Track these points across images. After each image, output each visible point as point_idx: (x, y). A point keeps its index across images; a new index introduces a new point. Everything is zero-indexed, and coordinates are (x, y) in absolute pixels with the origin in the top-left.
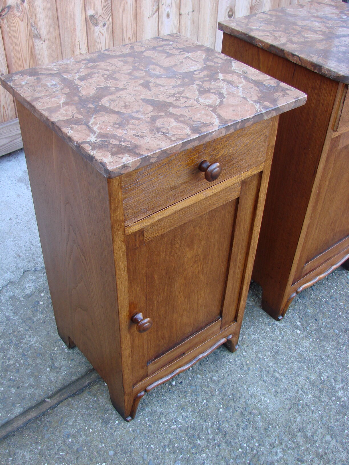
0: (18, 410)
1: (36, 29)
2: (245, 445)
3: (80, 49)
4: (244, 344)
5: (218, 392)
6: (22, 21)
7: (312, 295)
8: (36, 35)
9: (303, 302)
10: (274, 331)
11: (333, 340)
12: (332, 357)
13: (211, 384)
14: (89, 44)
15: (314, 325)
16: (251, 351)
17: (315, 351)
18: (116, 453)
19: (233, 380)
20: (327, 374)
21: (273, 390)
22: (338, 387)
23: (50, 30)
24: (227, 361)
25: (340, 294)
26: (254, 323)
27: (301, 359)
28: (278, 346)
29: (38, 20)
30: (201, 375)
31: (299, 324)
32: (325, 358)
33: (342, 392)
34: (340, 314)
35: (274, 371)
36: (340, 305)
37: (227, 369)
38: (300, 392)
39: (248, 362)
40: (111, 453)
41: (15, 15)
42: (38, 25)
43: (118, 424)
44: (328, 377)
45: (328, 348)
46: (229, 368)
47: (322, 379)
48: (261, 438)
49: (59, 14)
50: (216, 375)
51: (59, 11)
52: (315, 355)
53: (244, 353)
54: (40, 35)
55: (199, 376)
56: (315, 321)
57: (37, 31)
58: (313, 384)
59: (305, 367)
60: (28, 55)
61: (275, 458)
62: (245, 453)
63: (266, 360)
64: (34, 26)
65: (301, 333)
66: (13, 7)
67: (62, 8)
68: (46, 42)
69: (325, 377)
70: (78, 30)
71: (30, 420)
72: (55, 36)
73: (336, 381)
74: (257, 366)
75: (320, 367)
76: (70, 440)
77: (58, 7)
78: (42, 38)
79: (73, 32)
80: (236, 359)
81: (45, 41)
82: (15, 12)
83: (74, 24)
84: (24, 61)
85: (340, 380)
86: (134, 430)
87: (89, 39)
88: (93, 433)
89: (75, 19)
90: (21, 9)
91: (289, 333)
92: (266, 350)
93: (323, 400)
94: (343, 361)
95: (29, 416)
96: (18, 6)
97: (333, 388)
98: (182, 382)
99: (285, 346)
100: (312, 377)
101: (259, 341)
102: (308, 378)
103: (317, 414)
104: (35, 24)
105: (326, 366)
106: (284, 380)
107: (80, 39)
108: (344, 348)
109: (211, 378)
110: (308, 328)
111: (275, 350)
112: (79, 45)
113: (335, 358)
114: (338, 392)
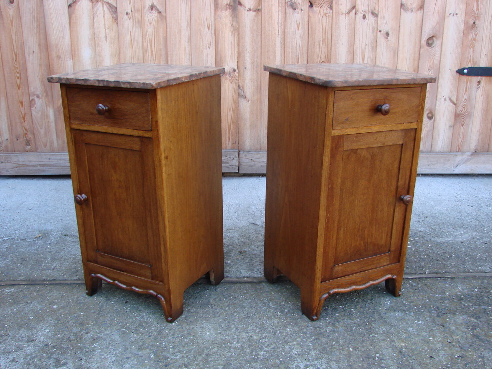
0: (75, 278)
1: (243, 91)
2: (164, 343)
4: (234, 305)
6: (232, 83)
11: (298, 328)
17: (276, 327)
18: (95, 312)
20: (267, 340)
21: (220, 331)
22: (265, 349)
23: (253, 94)
26: (255, 299)
27: (261, 326)
28: (254, 314)
29: (245, 86)
31: (286, 311)
32: (278, 333)
33: (265, 353)
35: (234, 324)
38: (236, 340)
40: (93, 311)
41: (226, 79)
43: (112, 304)
45: (288, 330)
47: (260, 341)
48: (178, 345)
49: (262, 85)
52: (273, 329)
54: (245, 96)
57: (243, 93)
58: (249, 340)
59: (257, 331)
60: (232, 107)
61: (173, 357)
62: (158, 346)
63: (236, 317)
65: (280, 315)
66: (226, 73)
69: (264, 341)
71: (75, 283)
73: (268, 346)
74: (227, 317)
75: (267, 335)
76: (81, 298)
77: (262, 80)
78: (247, 99)
80: (218, 309)
81: (248, 101)
82: (227, 76)
84: (228, 110)
85: (272, 346)
86: (116, 309)
88: (95, 301)
90: (232, 75)
92: (243, 313)
93: (245, 350)
94: (289, 340)
95: (76, 282)
96: (230, 73)
97: (261, 348)
100: (255, 337)
101: (245, 308)
102: (251, 336)
103: (230, 354)
104: (243, 88)
105: (273, 336)
106: (233, 330)
108: (302, 334)
110: (289, 315)
111: (249, 315)
113: (286, 336)
114: (262, 351)
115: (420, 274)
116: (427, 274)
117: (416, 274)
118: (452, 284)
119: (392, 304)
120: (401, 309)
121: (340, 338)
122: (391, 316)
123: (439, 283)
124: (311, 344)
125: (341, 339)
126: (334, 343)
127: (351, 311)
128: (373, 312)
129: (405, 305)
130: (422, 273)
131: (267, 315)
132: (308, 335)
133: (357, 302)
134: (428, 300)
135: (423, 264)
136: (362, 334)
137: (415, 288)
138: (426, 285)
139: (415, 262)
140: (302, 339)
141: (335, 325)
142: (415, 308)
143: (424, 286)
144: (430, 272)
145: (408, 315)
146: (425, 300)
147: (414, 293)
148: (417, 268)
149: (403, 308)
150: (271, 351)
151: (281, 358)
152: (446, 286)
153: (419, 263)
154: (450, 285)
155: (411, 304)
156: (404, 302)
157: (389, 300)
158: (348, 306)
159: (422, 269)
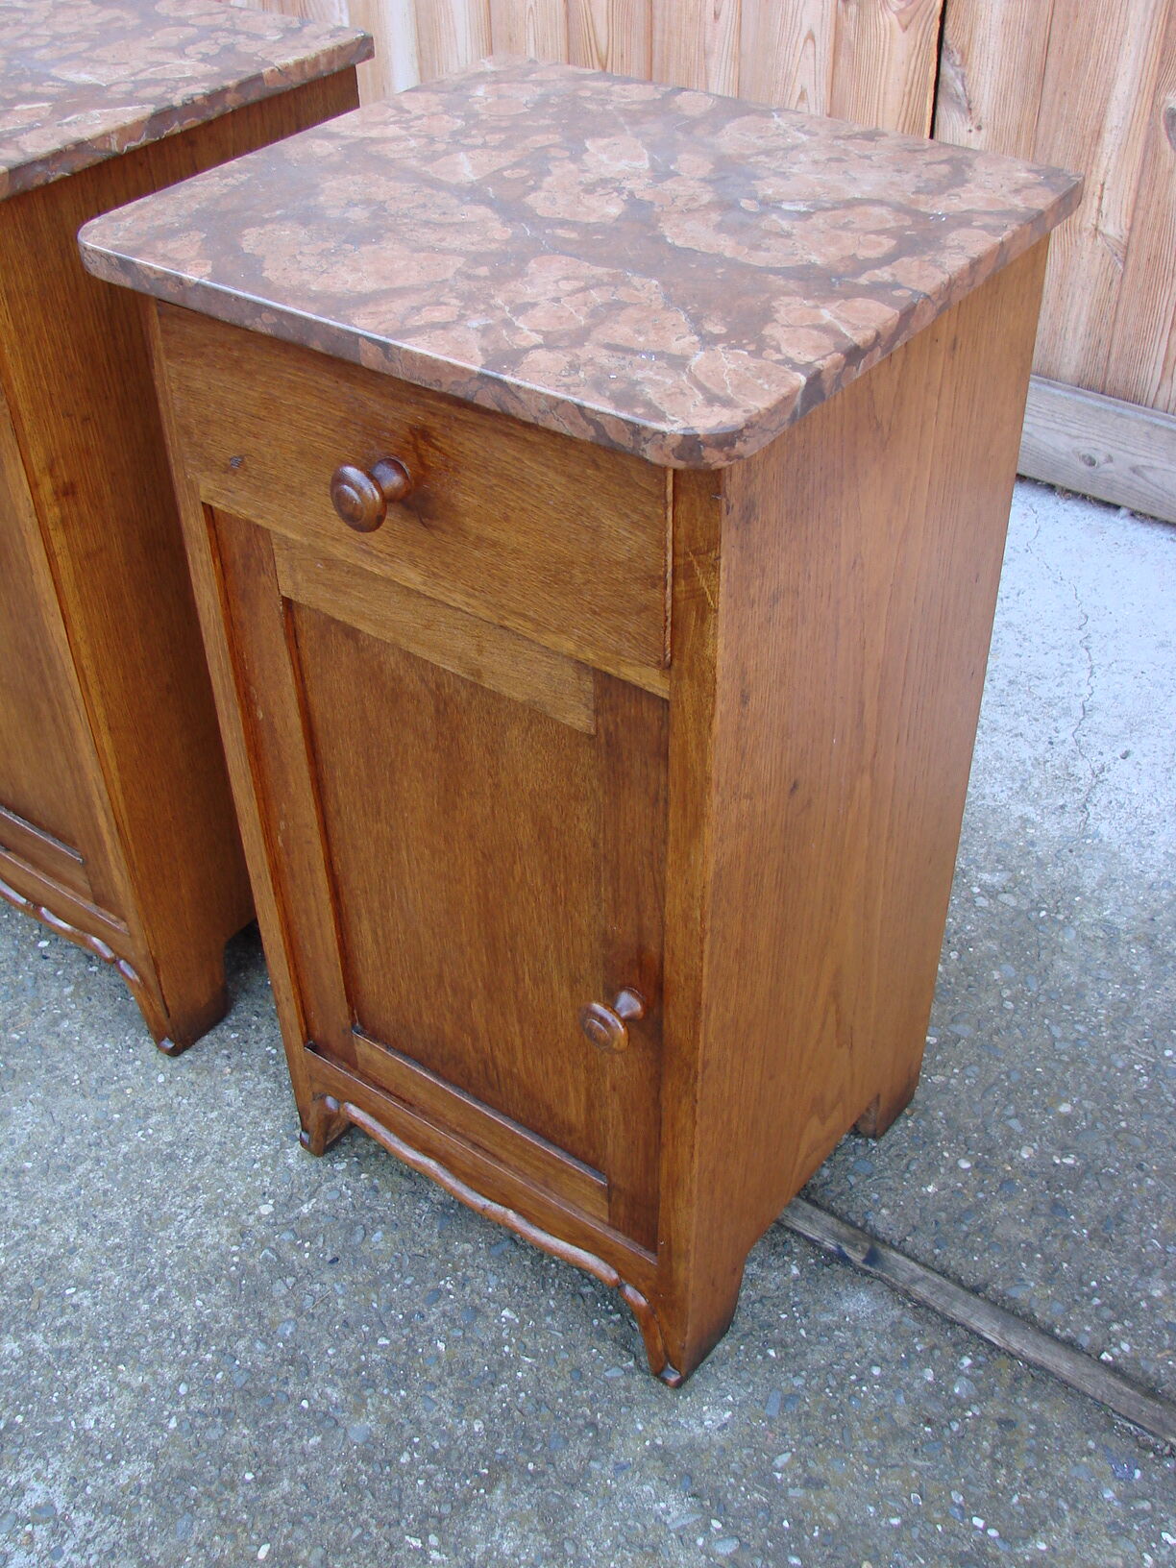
1: (963, 76)
3: (1099, 211)
4: (198, 1074)
5: (18, 1037)
7: (467, 1246)
8: (958, 97)
9: (420, 1216)
10: (263, 1142)
11: (239, 1317)
12: (164, 1315)
13: (42, 1019)
14: (1140, 214)
15: (307, 1255)
16: (171, 1093)
17: (181, 1264)
19: (61, 1065)
20: (86, 1303)
21: (29, 1165)
22: (38, 1338)
23: (1005, 99)
24: (129, 1042)
25: (498, 1344)
27: (148, 1226)
28: (198, 1159)
29: (976, 51)
30: (72, 995)
31: (305, 1209)
32: (156, 1294)
33: (18, 1352)
34: (383, 1341)
35: (98, 1160)
36: (430, 1341)
37: (100, 1046)
39: (128, 1091)
42: (971, 68)
44: (76, 1307)
45: (199, 1303)
46: (103, 1051)
47: (68, 1292)
50: (77, 1026)
51: (1054, 49)
52: (164, 1265)
53: (161, 1079)
54: (969, 103)
55: (68, 990)
56: (329, 1258)
57: (963, 85)
58: (50, 1266)
59: (115, 1241)
63: (140, 1133)
64: (958, 63)
65: (259, 1218)
67: (1067, 42)
68: (983, 132)
69: (75, 1300)
70: (1110, 140)
72: (1020, 126)
73: (59, 1332)
74: (117, 1116)
75: (116, 1281)
78: (973, 115)
79: (1088, 140)
81: (979, 128)
83: (1102, 115)
85: (65, 1343)
87: (1144, 192)
89: (1107, 100)
91: (258, 1183)
92: (179, 1130)
94: (144, 1351)
97: (31, 1326)
98: (46, 958)
99: (200, 1179)
100: (77, 1262)
101: (213, 1109)
102: (73, 1251)
105: (124, 1300)
106: (62, 1187)
107: (1109, 179)
108: (209, 1356)
109: (65, 1016)
111: (180, 1152)
112: (1101, 198)
113: (157, 1327)
114: (17, 1336)
115: (1070, 1345)
116: (1106, 1363)
117: (1047, 1332)
118: (1146, 1505)
119: (717, 1437)
120: (716, 1490)
121: (301, 1470)
122: (629, 1496)
123: (1090, 1453)
124: (173, 1424)
125: (293, 1476)
126: (249, 1476)
127: (511, 1364)
128: (592, 1425)
129: (765, 1478)
130: (1085, 1341)
131: (228, 1187)
132: (219, 1376)
133: (601, 1334)
134: (895, 1521)
135: (1157, 1293)
136: (399, 1506)
137: (933, 1409)
138: (1006, 1423)
139: (1138, 1258)
140: (181, 1380)
141: (368, 1392)
142: (786, 1524)
143: (991, 1429)
144: (1135, 1360)
145: (700, 1541)
146: (884, 1513)
147: (898, 1434)
148: (1096, 1301)
149: (735, 1488)
150: (41, 1357)
151: (27, 1413)
152: (1096, 1495)
153: (1146, 1272)
154: (1125, 1499)
155: (796, 1493)
156: (782, 1459)
157: (730, 1406)
158: (536, 1332)
159: (1109, 1322)
